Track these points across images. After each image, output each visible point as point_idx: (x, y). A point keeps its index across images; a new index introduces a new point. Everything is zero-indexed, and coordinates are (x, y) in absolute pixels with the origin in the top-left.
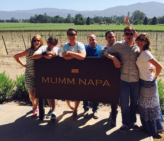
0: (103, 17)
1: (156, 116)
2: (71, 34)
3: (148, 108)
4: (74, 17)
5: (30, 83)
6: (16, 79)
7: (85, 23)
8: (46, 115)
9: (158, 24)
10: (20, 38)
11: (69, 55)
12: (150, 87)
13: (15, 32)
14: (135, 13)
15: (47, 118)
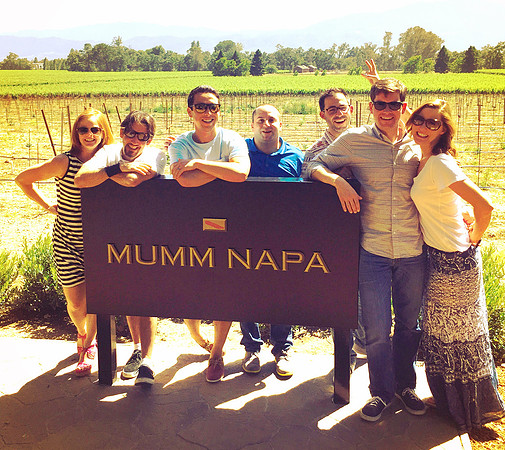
3: (456, 342)
4: (212, 51)
5: (71, 264)
7: (245, 69)
9: (483, 70)
10: (34, 120)
11: (197, 170)
12: (458, 271)
13: (18, 101)
14: (407, 34)
15: (123, 378)
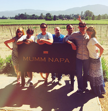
0: (65, 15)
1: (100, 83)
2: (43, 27)
3: (95, 78)
4: (45, 15)
5: (15, 61)
6: (5, 59)
7: (52, 19)
8: (26, 83)
9: (102, 20)
10: (8, 30)
11: (42, 41)
12: (96, 63)
13: (5, 26)
14: (86, 12)
15: (27, 85)
